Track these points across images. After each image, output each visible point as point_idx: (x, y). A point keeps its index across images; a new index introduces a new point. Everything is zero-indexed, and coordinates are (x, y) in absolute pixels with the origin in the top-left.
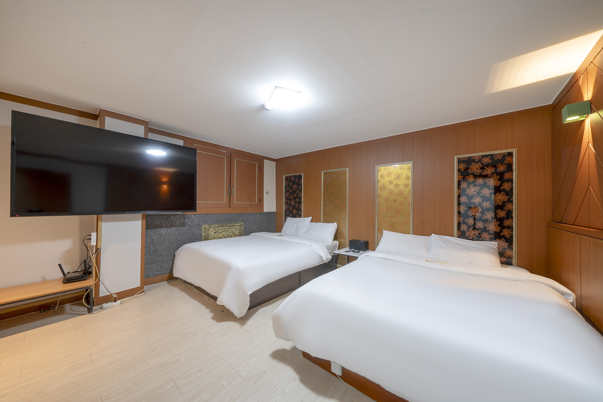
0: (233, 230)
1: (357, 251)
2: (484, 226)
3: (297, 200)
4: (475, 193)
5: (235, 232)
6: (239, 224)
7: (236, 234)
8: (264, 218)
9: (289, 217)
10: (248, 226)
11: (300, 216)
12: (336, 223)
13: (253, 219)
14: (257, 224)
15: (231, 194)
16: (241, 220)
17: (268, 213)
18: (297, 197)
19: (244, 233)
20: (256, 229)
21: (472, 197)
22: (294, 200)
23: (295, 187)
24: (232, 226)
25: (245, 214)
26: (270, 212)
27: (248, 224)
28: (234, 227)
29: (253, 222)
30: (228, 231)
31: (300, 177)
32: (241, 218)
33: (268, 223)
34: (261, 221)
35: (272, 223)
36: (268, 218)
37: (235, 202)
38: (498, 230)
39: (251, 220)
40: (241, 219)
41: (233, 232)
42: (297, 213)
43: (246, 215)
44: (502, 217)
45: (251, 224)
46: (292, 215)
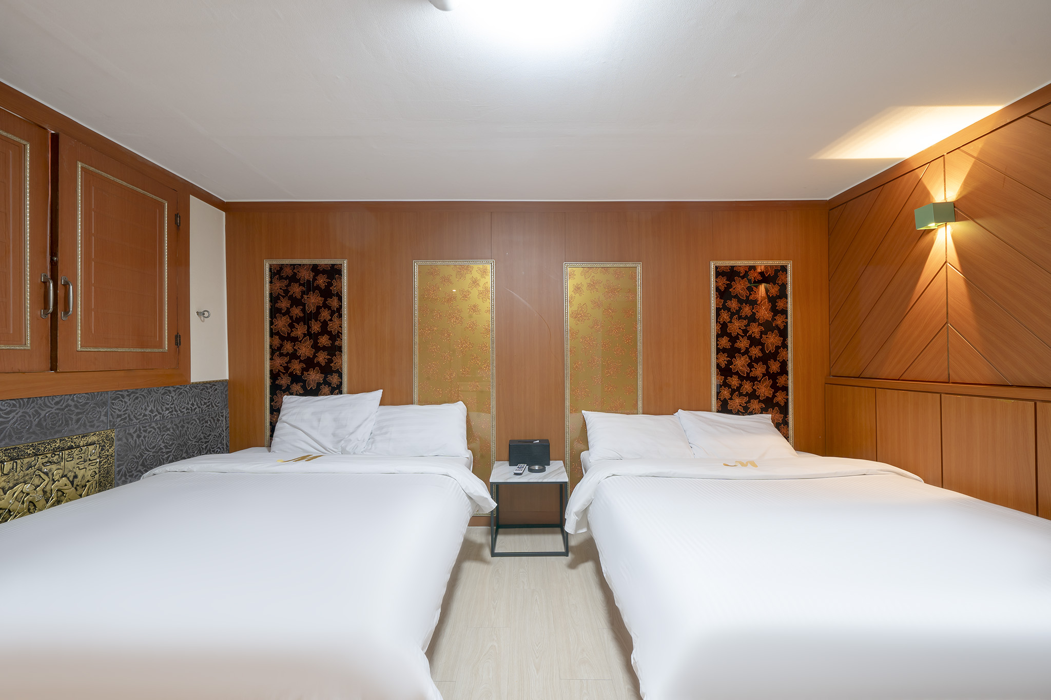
0: (70, 465)
1: (537, 467)
2: (753, 389)
3: (324, 340)
4: (741, 333)
5: (80, 474)
6: (95, 438)
7: (83, 483)
8: (193, 404)
9: (292, 394)
10: (132, 443)
11: (337, 390)
12: (461, 402)
13: (152, 411)
14: (168, 430)
15: (61, 314)
16: (103, 418)
17: (204, 384)
18: (324, 330)
19: (119, 472)
20: (166, 447)
21: (737, 338)
22: (309, 343)
23: (313, 300)
24: (63, 449)
25: (123, 396)
26: (209, 383)
27: (132, 431)
28: (76, 452)
29: (154, 425)
30: (46, 474)
31: (334, 272)
32: (107, 413)
33: (207, 422)
34: (181, 415)
35: (218, 420)
36: (205, 403)
37: (79, 348)
38: (770, 394)
39: (145, 415)
40: (106, 415)
41: (71, 475)
42: (325, 380)
43: (126, 399)
44: (775, 372)
45: (145, 431)
46: (304, 387)
